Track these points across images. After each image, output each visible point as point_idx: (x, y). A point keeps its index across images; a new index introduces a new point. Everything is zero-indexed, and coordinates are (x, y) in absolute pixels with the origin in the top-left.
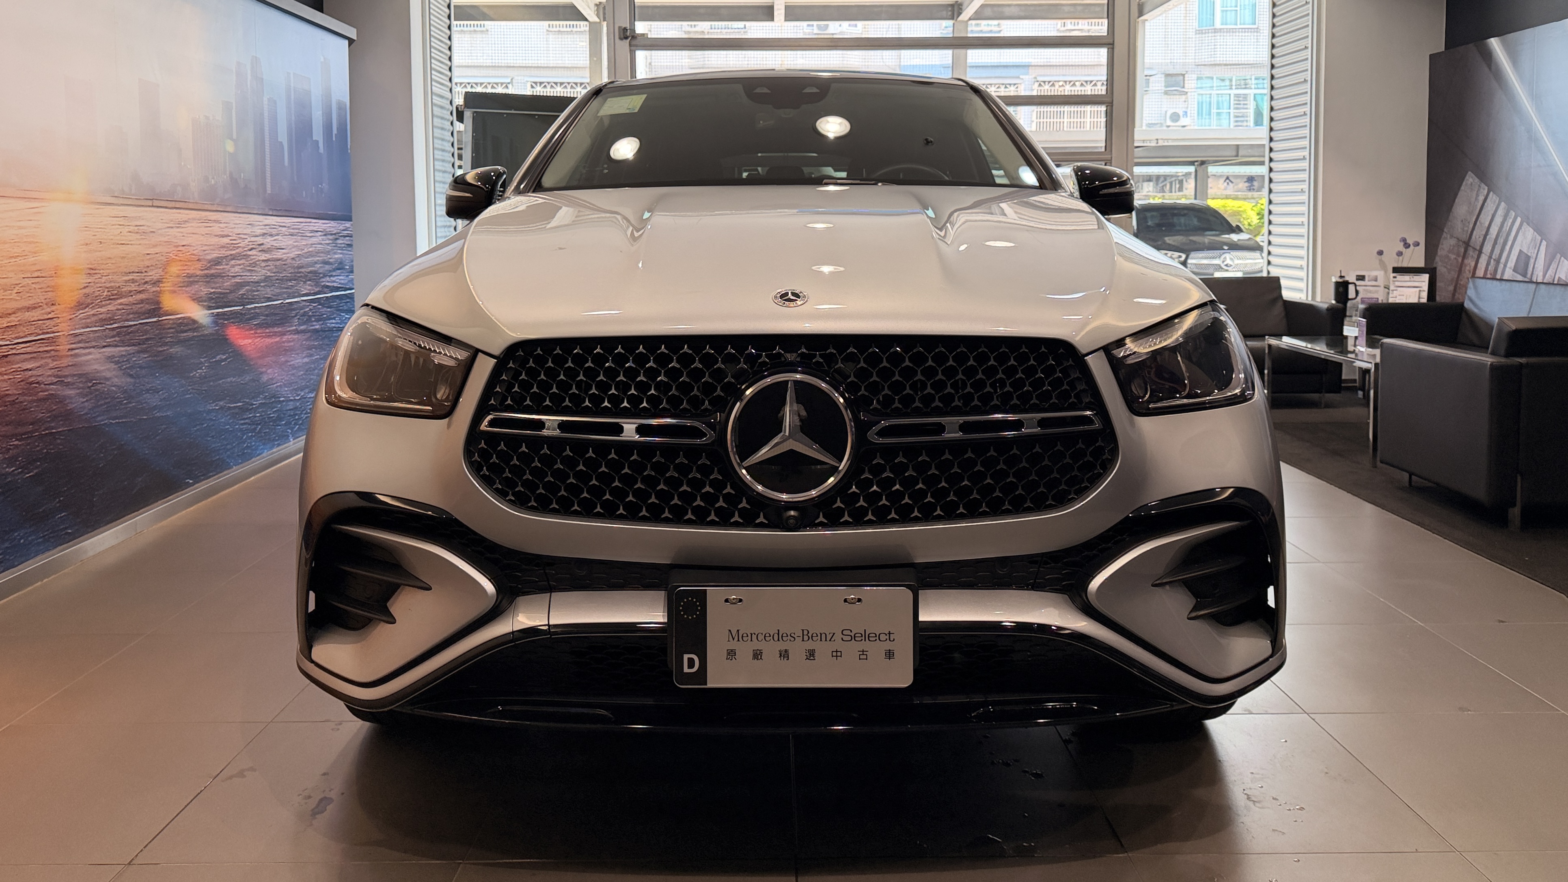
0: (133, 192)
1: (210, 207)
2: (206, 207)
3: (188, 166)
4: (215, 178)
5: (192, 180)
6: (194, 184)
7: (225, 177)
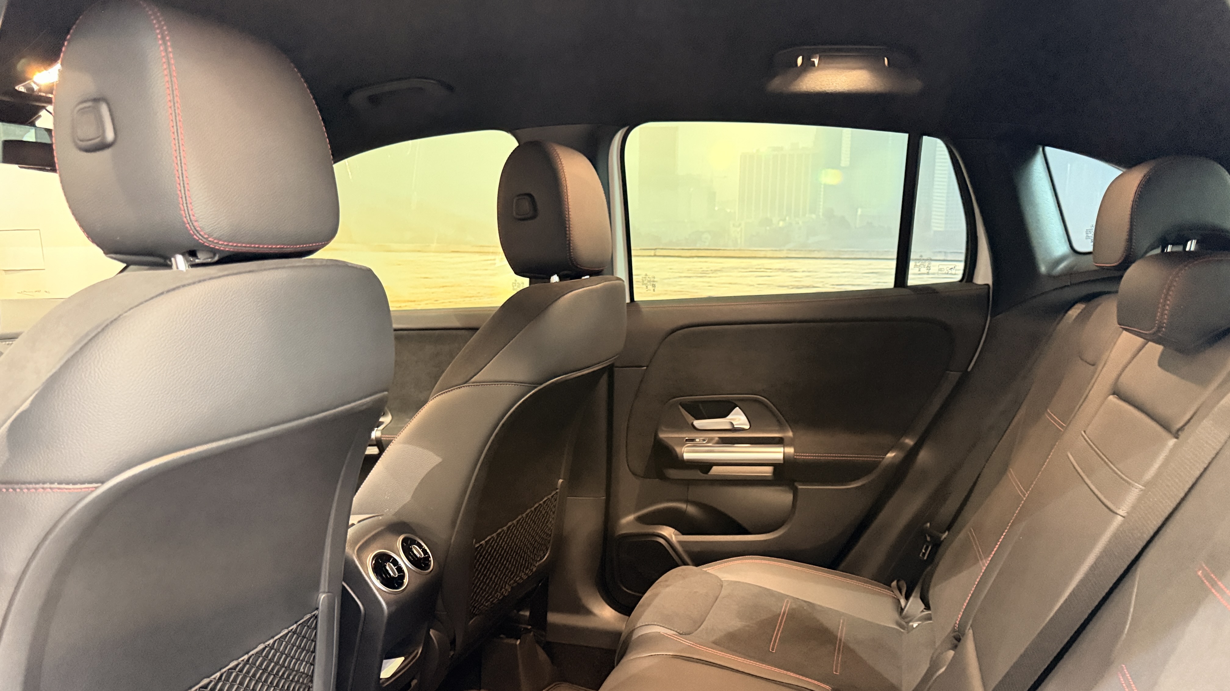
1: (769, 254)
2: (762, 254)
3: (728, 211)
4: (787, 218)
5: (734, 225)
6: (739, 229)
7: (814, 216)
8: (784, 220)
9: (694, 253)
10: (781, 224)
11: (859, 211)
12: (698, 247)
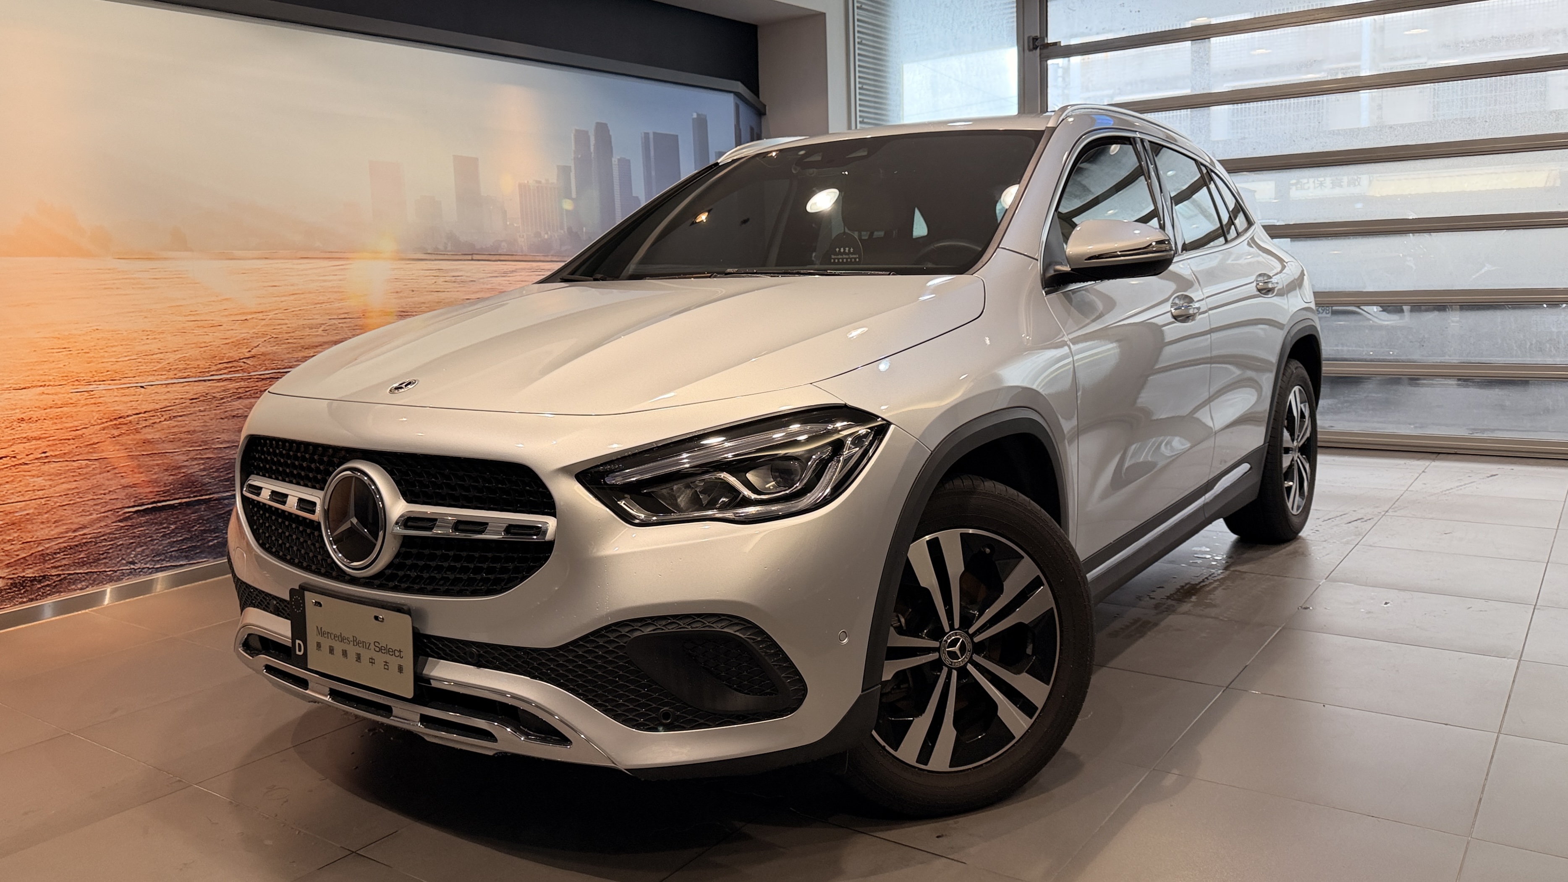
0: (449, 248)
1: (542, 258)
2: (538, 258)
3: (515, 225)
4: (549, 233)
5: (520, 236)
6: (523, 239)
7: (562, 232)
8: (547, 233)
9: (498, 257)
10: (546, 237)
11: (584, 229)
12: (500, 252)
